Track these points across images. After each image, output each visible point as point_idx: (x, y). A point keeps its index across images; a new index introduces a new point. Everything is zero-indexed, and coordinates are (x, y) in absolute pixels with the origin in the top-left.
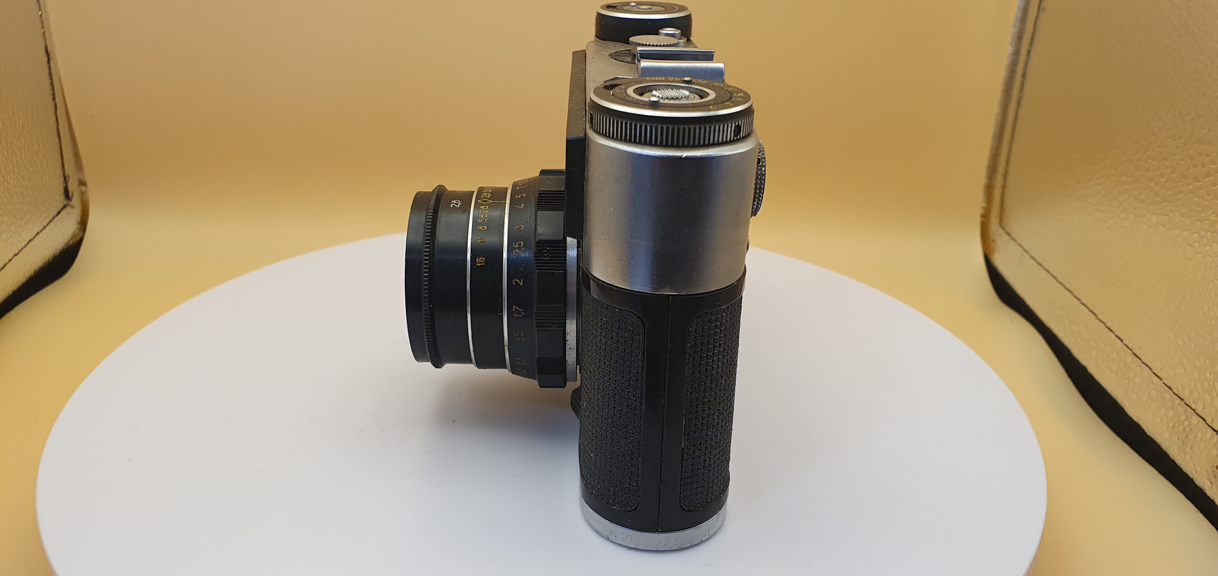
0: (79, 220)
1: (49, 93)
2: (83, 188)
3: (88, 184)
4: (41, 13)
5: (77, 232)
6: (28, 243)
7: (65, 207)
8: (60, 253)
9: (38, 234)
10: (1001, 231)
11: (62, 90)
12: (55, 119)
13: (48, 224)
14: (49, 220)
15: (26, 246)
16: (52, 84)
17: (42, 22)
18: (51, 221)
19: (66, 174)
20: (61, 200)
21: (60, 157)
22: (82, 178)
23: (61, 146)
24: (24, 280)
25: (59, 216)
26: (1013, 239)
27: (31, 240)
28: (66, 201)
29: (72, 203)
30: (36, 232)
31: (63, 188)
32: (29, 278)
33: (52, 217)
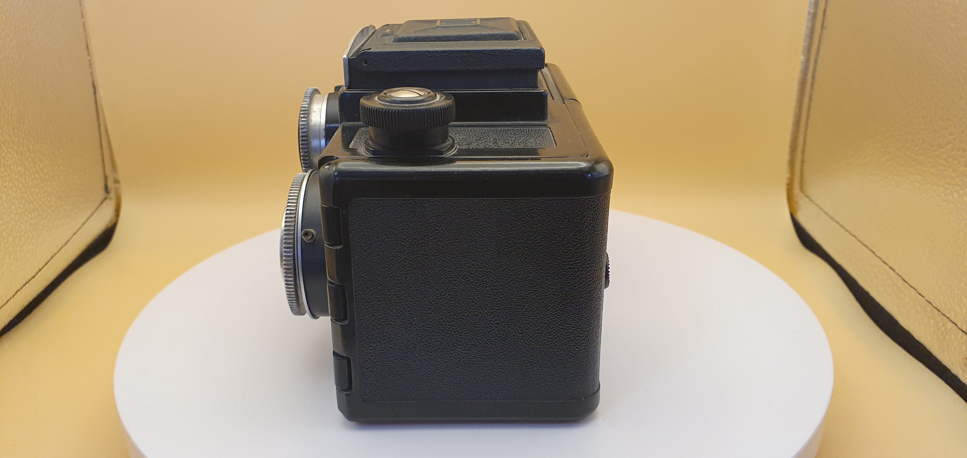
8: (102, 234)
10: (802, 194)
20: (102, 193)
24: (81, 252)
28: (106, 194)
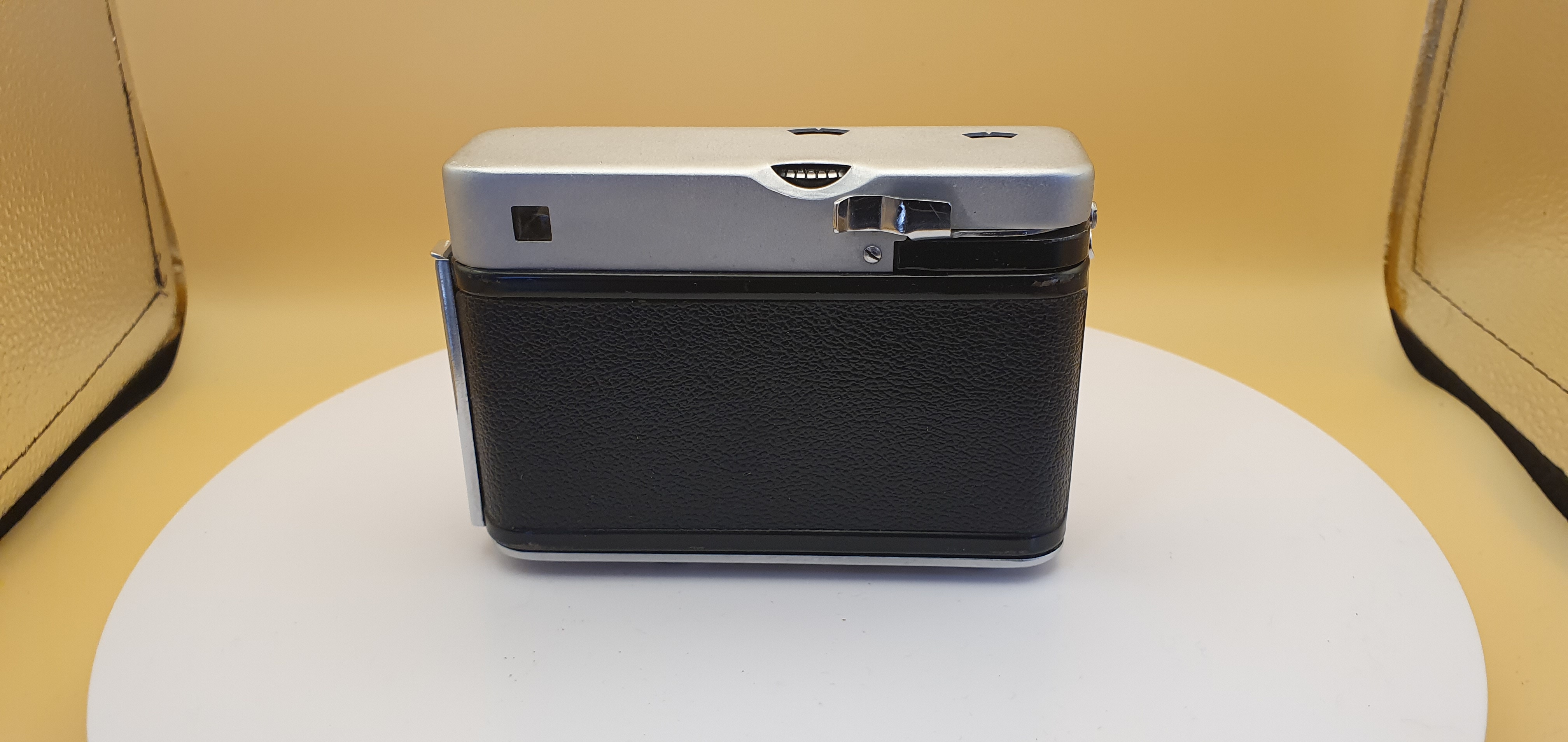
0: (175, 312)
1: (131, 145)
2: (177, 268)
3: (184, 263)
4: (116, 40)
5: (173, 329)
6: (115, 348)
7: (156, 295)
8: (154, 358)
9: (126, 335)
10: (1414, 277)
11: (147, 140)
12: (139, 180)
14: (137, 316)
15: (111, 353)
16: (134, 133)
17: (117, 52)
18: (141, 316)
19: (157, 251)
20: (151, 286)
21: (147, 230)
22: (176, 254)
23: (148, 216)
24: (112, 398)
25: (151, 308)
26: (1435, 289)
27: (118, 345)
28: (157, 288)
29: (165, 290)
30: (123, 333)
31: (153, 269)
32: (118, 395)
33: (141, 310)
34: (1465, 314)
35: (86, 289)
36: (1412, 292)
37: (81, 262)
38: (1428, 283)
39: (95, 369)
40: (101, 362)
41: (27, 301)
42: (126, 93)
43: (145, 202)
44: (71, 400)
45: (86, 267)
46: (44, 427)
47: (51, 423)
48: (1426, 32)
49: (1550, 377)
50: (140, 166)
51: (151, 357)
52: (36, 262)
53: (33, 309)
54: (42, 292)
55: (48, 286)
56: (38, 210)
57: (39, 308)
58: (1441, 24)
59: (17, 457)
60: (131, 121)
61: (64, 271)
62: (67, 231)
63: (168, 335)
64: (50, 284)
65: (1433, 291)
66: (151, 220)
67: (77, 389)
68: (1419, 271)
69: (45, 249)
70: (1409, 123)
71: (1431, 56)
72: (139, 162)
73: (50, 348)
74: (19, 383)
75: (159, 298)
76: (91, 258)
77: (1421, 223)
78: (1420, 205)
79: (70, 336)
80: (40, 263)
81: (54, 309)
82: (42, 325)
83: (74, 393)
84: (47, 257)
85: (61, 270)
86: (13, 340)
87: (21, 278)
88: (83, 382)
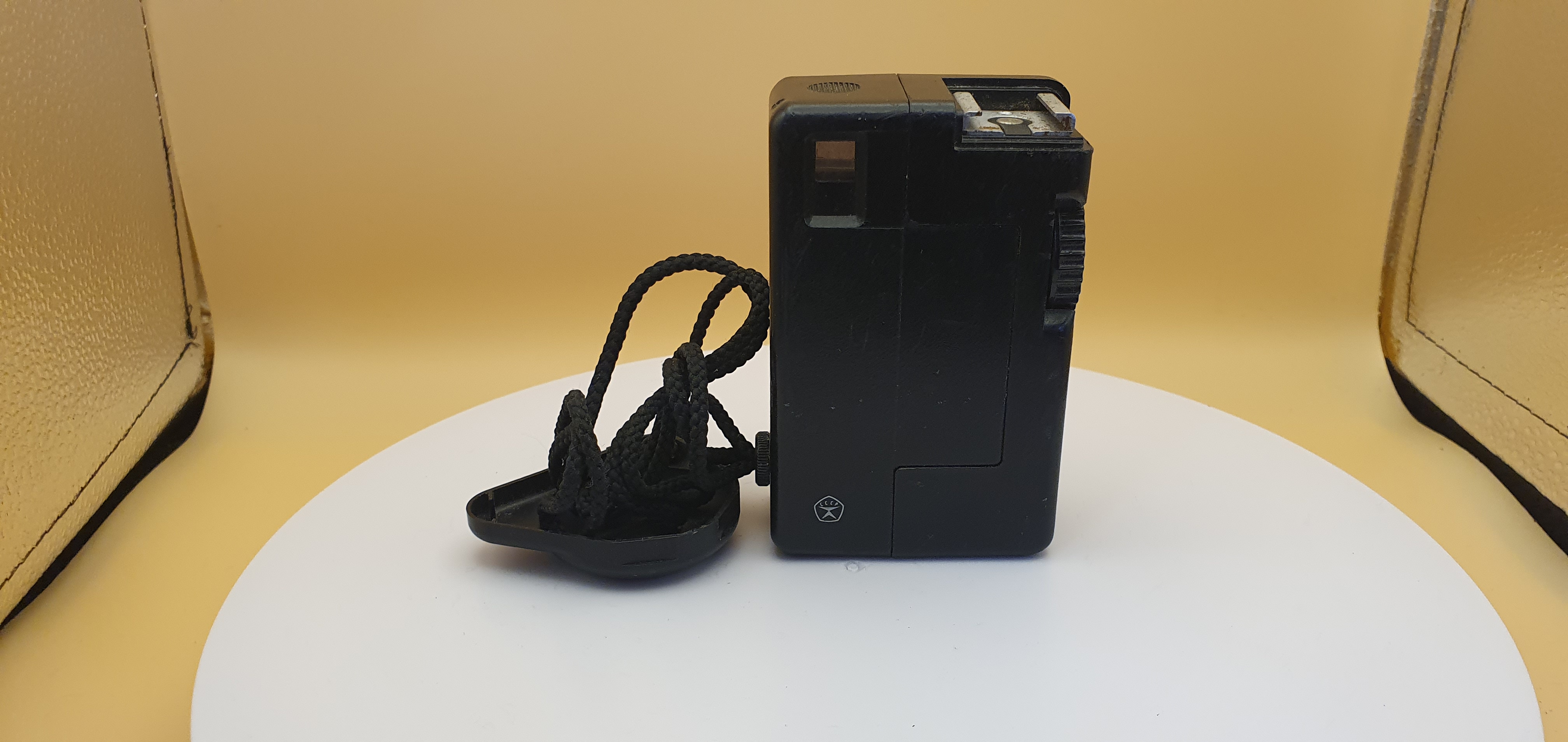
0: (204, 364)
1: (168, 198)
2: (205, 319)
3: (212, 313)
4: (158, 97)
5: (202, 378)
6: (152, 398)
7: (187, 346)
9: (161, 385)
11: (182, 192)
12: (175, 233)
13: (171, 372)
14: (171, 366)
15: (149, 403)
16: (171, 187)
17: (159, 107)
18: (174, 367)
19: (188, 303)
21: (181, 281)
22: (204, 305)
23: (182, 268)
25: (182, 359)
26: (1429, 339)
27: (154, 395)
29: (195, 341)
30: (159, 384)
31: (184, 320)
33: (175, 361)
34: (1460, 362)
35: (127, 340)
36: (1405, 342)
37: (123, 313)
38: (1423, 334)
39: (135, 417)
40: (139, 414)
41: (77, 352)
42: (166, 148)
43: (180, 254)
44: (115, 449)
45: (127, 318)
46: (89, 477)
47: (96, 472)
48: (1415, 96)
49: (1547, 422)
50: (176, 219)
51: (181, 408)
52: (85, 313)
53: (82, 359)
54: (89, 342)
55: (95, 335)
56: (88, 261)
57: (87, 358)
58: (1429, 90)
59: (66, 507)
60: (169, 175)
61: (109, 322)
62: (112, 284)
63: (196, 386)
64: (97, 334)
65: (1427, 340)
66: (184, 271)
67: (119, 440)
68: (1413, 322)
69: (94, 301)
70: (1399, 182)
71: (1420, 118)
72: (175, 215)
73: (97, 397)
74: (70, 432)
75: (188, 350)
76: (131, 309)
77: (1414, 275)
78: (1413, 261)
79: (113, 386)
80: (89, 315)
81: (100, 359)
82: (90, 374)
83: (117, 443)
84: (94, 308)
85: (107, 321)
86: (65, 391)
87: (71, 330)
88: (124, 432)
